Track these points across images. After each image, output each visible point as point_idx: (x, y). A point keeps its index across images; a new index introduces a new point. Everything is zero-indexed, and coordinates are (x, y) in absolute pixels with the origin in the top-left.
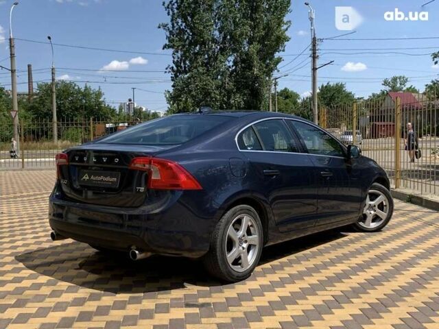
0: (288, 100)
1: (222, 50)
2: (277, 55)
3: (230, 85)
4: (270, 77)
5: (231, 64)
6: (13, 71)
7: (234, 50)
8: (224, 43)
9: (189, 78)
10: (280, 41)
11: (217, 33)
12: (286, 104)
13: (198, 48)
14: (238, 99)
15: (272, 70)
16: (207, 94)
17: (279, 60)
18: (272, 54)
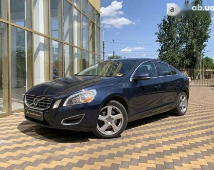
0: (208, 62)
1: (181, 42)
2: (204, 43)
3: (183, 56)
4: (201, 52)
5: (184, 47)
6: (104, 53)
7: (185, 42)
8: (181, 39)
9: (166, 53)
10: (206, 38)
11: (178, 35)
12: (207, 64)
13: (170, 42)
14: (187, 62)
15: (202, 49)
16: (174, 60)
17: (205, 45)
18: (202, 43)
